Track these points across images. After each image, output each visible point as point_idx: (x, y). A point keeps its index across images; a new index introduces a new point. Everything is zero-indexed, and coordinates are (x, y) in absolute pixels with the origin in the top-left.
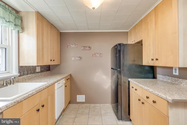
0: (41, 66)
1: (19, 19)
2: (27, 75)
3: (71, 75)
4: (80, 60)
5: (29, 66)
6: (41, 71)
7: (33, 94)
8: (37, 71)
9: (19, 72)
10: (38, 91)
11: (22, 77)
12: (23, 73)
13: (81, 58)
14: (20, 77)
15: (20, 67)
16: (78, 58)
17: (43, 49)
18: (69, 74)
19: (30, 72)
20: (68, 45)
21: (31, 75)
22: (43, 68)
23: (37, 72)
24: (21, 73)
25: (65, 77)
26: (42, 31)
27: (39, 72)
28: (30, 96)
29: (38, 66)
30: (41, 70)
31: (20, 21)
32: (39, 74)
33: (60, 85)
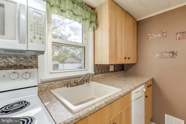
0: (114, 65)
1: (94, 15)
2: (101, 74)
3: (153, 80)
4: (171, 57)
5: (103, 65)
6: (115, 71)
7: (101, 107)
8: (111, 70)
9: (95, 70)
10: (108, 102)
11: (96, 75)
12: (98, 72)
13: (174, 53)
14: (95, 76)
15: (95, 65)
16: (167, 54)
17: (116, 43)
18: (151, 78)
19: (104, 71)
20: (149, 36)
21: (105, 74)
22: (116, 67)
23: (111, 72)
24: (96, 71)
25: (145, 83)
26: (115, 21)
27: (112, 72)
28: (97, 109)
29: (111, 65)
30: (114, 69)
31: (95, 17)
32: (113, 73)
33: (139, 94)
